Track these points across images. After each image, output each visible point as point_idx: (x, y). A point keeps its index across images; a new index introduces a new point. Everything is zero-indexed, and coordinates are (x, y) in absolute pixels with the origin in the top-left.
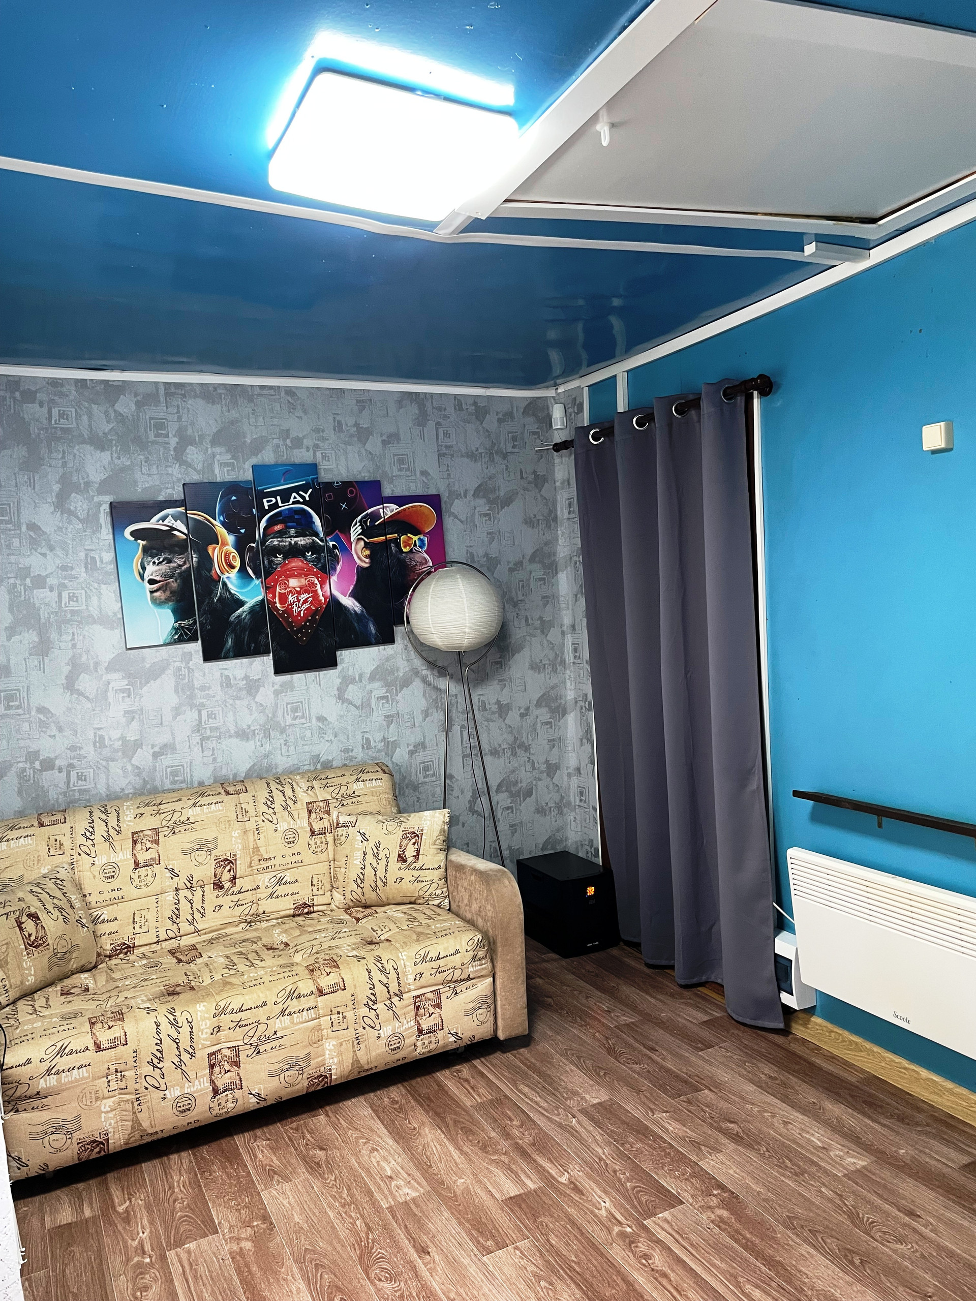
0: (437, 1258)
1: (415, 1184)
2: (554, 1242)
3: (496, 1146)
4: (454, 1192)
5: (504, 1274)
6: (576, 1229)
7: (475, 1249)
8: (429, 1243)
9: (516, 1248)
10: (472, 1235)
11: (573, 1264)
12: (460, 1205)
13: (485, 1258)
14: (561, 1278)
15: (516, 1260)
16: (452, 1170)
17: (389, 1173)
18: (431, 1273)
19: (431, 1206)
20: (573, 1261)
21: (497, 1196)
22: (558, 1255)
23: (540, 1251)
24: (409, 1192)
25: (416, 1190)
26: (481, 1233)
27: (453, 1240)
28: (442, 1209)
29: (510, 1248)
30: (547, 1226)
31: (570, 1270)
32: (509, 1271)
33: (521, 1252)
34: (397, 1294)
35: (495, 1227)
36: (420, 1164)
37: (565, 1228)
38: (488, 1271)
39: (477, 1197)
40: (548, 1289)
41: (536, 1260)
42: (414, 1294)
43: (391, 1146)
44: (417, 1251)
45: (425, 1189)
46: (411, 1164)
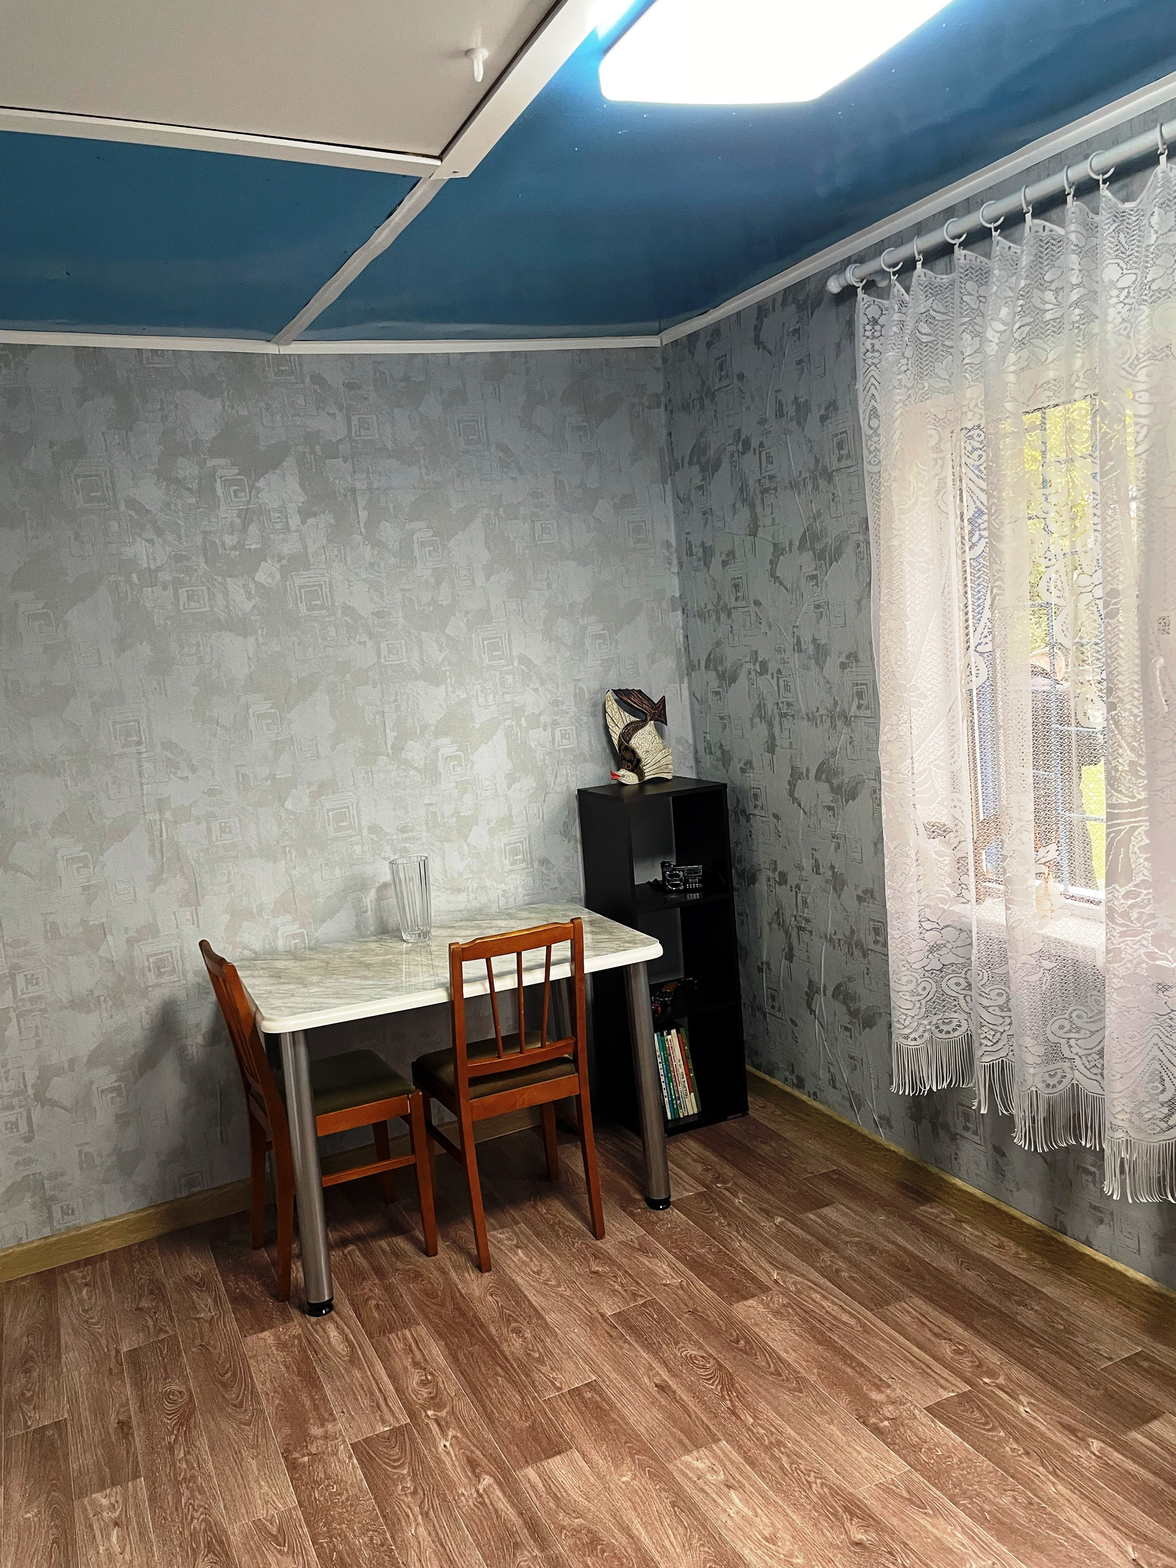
0: (646, 1380)
1: (690, 1475)
2: (517, 1396)
3: (575, 1544)
4: (634, 1462)
5: (575, 1363)
6: (489, 1411)
7: (604, 1388)
8: (658, 1396)
9: (559, 1389)
10: (607, 1403)
11: (502, 1374)
12: (626, 1443)
13: (594, 1378)
14: (517, 1359)
15: (560, 1376)
16: (641, 1498)
17: (733, 1494)
18: (651, 1365)
19: (662, 1441)
20: (501, 1376)
21: (577, 1455)
22: (515, 1382)
23: (534, 1387)
24: (695, 1462)
25: (688, 1465)
26: (598, 1407)
27: (630, 1398)
28: (647, 1436)
29: (565, 1390)
30: (521, 1416)
31: (507, 1368)
32: (569, 1365)
33: (554, 1384)
34: (681, 1345)
35: (582, 1413)
36: (690, 1510)
37: (500, 1413)
38: (590, 1366)
39: (603, 1453)
40: (533, 1351)
41: (540, 1377)
42: (664, 1346)
43: (745, 1545)
44: (669, 1386)
45: (674, 1465)
46: (704, 1508)
